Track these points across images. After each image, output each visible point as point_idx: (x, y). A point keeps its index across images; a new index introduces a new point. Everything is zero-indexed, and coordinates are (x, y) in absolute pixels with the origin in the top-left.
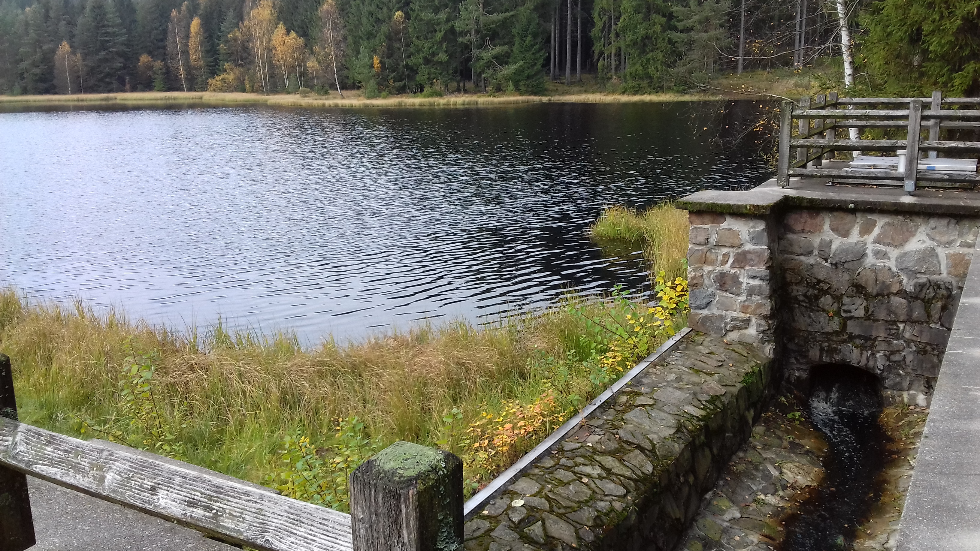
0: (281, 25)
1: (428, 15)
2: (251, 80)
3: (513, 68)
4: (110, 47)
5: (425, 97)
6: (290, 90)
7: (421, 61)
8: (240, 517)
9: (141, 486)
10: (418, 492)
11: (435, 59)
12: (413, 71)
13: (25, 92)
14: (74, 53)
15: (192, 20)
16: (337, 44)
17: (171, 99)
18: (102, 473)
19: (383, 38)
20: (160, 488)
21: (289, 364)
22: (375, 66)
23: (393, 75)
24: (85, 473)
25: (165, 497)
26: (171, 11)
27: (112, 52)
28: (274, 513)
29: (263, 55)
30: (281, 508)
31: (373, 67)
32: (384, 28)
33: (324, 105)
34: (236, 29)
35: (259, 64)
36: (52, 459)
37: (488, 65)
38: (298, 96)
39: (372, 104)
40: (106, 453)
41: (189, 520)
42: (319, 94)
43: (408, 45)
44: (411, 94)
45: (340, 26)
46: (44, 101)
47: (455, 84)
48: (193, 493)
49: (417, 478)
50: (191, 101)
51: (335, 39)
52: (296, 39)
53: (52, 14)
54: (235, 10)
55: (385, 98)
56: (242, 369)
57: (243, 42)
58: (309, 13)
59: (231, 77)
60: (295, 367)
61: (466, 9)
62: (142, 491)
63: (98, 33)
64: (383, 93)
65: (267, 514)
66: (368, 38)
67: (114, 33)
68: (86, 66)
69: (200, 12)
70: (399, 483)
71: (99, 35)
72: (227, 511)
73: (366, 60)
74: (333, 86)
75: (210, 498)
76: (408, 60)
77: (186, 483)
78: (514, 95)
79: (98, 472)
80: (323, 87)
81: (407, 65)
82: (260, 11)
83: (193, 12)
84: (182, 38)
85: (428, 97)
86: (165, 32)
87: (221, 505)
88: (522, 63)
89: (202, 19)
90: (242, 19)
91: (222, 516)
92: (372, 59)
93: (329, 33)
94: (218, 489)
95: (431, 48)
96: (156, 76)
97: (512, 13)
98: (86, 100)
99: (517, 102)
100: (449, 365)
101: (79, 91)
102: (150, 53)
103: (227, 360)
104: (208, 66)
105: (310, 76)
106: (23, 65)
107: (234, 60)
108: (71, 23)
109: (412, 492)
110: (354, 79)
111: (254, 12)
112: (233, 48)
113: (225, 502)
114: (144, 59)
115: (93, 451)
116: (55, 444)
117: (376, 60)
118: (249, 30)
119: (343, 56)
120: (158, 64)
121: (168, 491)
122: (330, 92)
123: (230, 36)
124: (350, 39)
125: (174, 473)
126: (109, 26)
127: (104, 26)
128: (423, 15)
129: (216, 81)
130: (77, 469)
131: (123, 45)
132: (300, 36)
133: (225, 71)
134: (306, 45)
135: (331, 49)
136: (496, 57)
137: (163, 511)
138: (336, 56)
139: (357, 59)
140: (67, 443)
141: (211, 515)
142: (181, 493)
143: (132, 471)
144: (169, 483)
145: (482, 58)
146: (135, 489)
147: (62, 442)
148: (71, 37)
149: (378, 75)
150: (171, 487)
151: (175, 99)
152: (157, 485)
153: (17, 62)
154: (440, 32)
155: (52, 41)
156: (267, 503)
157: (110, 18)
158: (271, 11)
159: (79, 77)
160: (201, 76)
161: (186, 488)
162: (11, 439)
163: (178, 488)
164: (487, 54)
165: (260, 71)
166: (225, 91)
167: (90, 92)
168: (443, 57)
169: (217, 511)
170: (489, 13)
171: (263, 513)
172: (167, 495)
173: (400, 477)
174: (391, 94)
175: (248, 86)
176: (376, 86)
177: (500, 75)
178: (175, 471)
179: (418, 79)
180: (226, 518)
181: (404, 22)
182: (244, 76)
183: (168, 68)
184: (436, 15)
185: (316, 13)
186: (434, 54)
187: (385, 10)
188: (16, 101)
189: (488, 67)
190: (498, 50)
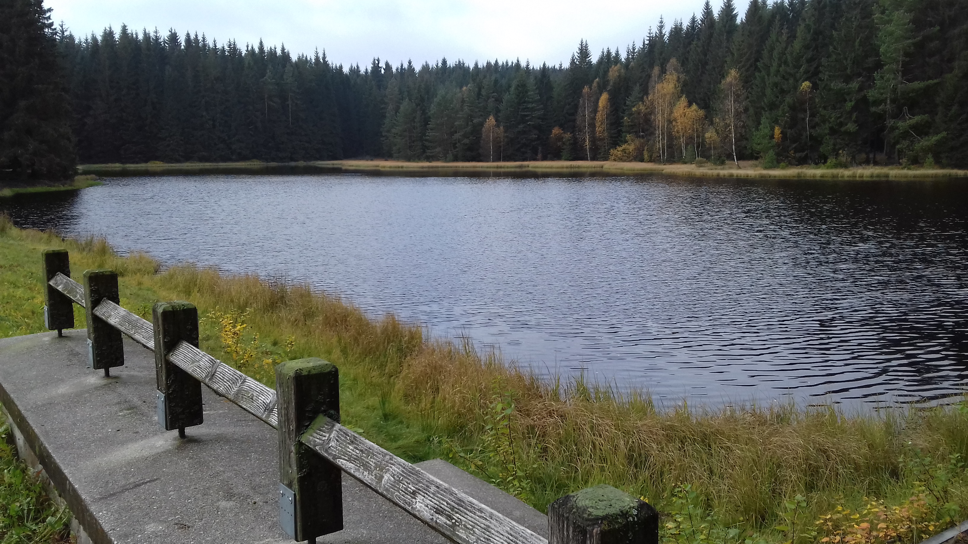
0: (683, 98)
1: (837, 85)
2: (650, 151)
3: (934, 139)
4: (528, 121)
5: (827, 168)
6: (686, 160)
7: (827, 131)
8: (472, 530)
9: (406, 489)
10: (601, 531)
11: (843, 129)
12: (816, 141)
13: (456, 159)
14: (498, 126)
15: (601, 95)
16: (738, 115)
17: (576, 167)
18: (382, 473)
19: (786, 108)
20: (419, 493)
21: (639, 423)
22: (776, 136)
23: (794, 146)
24: (370, 472)
25: (421, 501)
26: (583, 88)
27: (529, 125)
28: (498, 532)
29: (663, 126)
30: (504, 528)
31: (774, 138)
32: (788, 99)
33: (718, 175)
34: (640, 103)
35: (659, 135)
36: (351, 456)
37: (905, 135)
38: (693, 166)
39: (768, 174)
40: (388, 457)
41: (434, 525)
42: (715, 164)
43: (813, 115)
44: (813, 165)
45: (742, 97)
46: (471, 167)
47: (864, 156)
48: (442, 502)
49: (605, 518)
50: (593, 170)
51: (736, 110)
52: (697, 111)
53: (484, 92)
54: (641, 85)
55: (783, 168)
56: (595, 422)
57: (645, 115)
58: (712, 86)
59: (631, 147)
60: (645, 427)
61: (882, 78)
62: (406, 493)
63: (519, 109)
64: (782, 164)
65: (493, 531)
66: (771, 109)
67: (533, 108)
68: (507, 137)
69: (609, 88)
70: (587, 520)
71: (520, 110)
72: (463, 523)
73: (767, 131)
74: (730, 157)
75: (453, 508)
76: (812, 130)
77: (439, 493)
78: (933, 168)
79: (379, 472)
80: (720, 157)
81: (811, 135)
82: (665, 85)
83: (602, 88)
84: (591, 112)
85: (832, 168)
86: (576, 107)
87: (460, 517)
88: (944, 134)
89: (610, 94)
90: (647, 94)
91: (459, 526)
92: (773, 129)
93: (730, 105)
94: (460, 502)
95: (840, 117)
96: (565, 147)
97: (935, 81)
98: (504, 167)
99: (936, 176)
100: (808, 450)
101: (498, 160)
102: (561, 126)
103: (583, 411)
104: (611, 137)
105: (707, 146)
106: (457, 136)
107: (636, 132)
108: (499, 100)
109: (596, 530)
110: (752, 150)
111: (659, 86)
112: (636, 121)
113: (463, 514)
114: (556, 131)
115: (380, 454)
116: (355, 444)
117: (777, 131)
118: (652, 103)
119: (743, 126)
120: (568, 136)
121: (424, 497)
122: (727, 162)
123: (634, 109)
124: (751, 111)
125: (432, 482)
126: (529, 102)
127: (525, 102)
128: (832, 85)
129: (618, 151)
130: (366, 466)
131: (539, 118)
132: (701, 108)
133: (626, 142)
134: (706, 117)
135: (731, 120)
136: (914, 127)
137: (417, 513)
138: (736, 126)
139: (757, 129)
140: (363, 444)
141: (451, 524)
142: (433, 500)
143: (403, 476)
144: (426, 491)
145: (897, 128)
146: (402, 491)
147: (360, 443)
148: (498, 111)
149: (778, 145)
150: (427, 494)
151: (579, 167)
152: (417, 491)
153: (452, 134)
154: (851, 101)
155: (481, 115)
156: (494, 522)
157: (531, 95)
158: (675, 85)
159: (500, 147)
160: (605, 146)
161: (437, 497)
162: (327, 435)
163: (432, 496)
164: (902, 125)
165: (659, 142)
166: (625, 161)
167: (508, 161)
168: (851, 127)
169: (456, 521)
170: (909, 81)
171: (490, 530)
172: (423, 500)
173: (589, 515)
174: (791, 164)
175: (646, 156)
176: (775, 157)
177: (917, 146)
178: (433, 481)
179: (821, 150)
180: (462, 528)
181: (810, 93)
182: (643, 147)
183: (575, 139)
184: (847, 83)
185: (719, 85)
186: (841, 124)
187: (791, 81)
188: (448, 167)
189: (904, 138)
190: (917, 119)
